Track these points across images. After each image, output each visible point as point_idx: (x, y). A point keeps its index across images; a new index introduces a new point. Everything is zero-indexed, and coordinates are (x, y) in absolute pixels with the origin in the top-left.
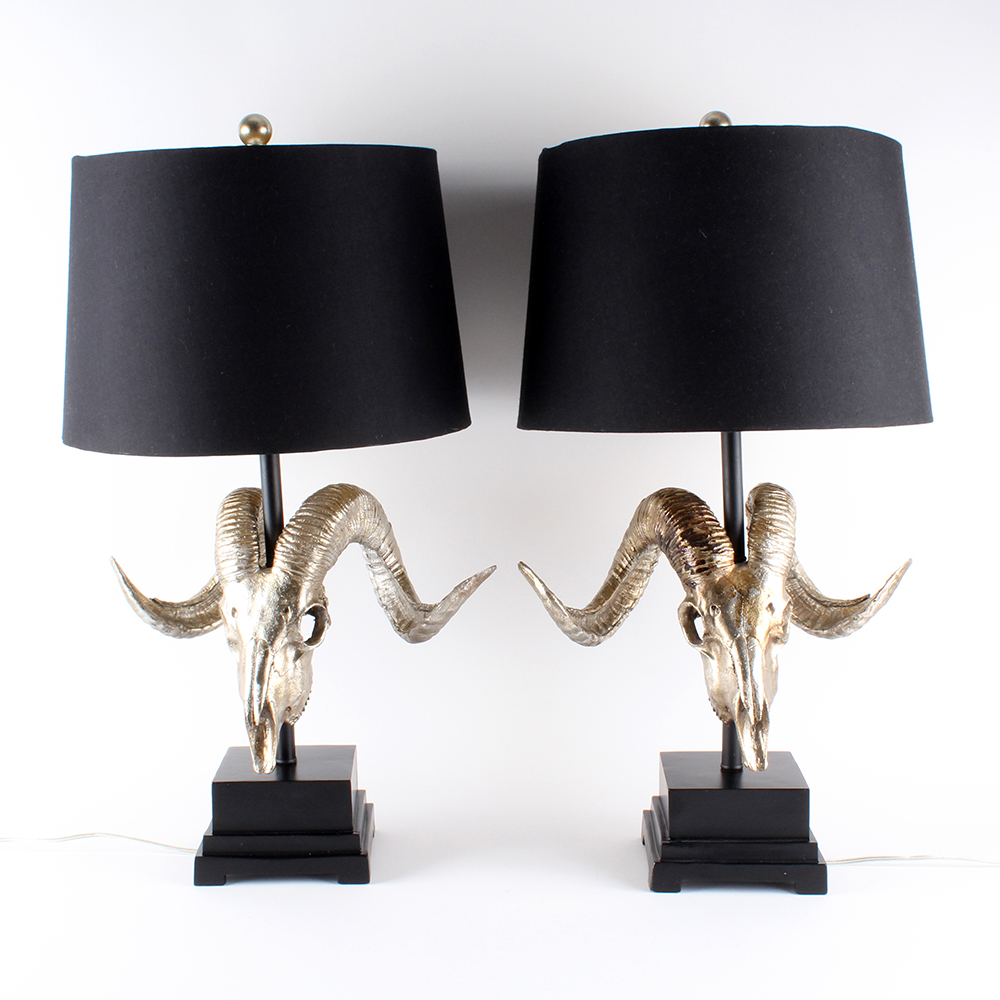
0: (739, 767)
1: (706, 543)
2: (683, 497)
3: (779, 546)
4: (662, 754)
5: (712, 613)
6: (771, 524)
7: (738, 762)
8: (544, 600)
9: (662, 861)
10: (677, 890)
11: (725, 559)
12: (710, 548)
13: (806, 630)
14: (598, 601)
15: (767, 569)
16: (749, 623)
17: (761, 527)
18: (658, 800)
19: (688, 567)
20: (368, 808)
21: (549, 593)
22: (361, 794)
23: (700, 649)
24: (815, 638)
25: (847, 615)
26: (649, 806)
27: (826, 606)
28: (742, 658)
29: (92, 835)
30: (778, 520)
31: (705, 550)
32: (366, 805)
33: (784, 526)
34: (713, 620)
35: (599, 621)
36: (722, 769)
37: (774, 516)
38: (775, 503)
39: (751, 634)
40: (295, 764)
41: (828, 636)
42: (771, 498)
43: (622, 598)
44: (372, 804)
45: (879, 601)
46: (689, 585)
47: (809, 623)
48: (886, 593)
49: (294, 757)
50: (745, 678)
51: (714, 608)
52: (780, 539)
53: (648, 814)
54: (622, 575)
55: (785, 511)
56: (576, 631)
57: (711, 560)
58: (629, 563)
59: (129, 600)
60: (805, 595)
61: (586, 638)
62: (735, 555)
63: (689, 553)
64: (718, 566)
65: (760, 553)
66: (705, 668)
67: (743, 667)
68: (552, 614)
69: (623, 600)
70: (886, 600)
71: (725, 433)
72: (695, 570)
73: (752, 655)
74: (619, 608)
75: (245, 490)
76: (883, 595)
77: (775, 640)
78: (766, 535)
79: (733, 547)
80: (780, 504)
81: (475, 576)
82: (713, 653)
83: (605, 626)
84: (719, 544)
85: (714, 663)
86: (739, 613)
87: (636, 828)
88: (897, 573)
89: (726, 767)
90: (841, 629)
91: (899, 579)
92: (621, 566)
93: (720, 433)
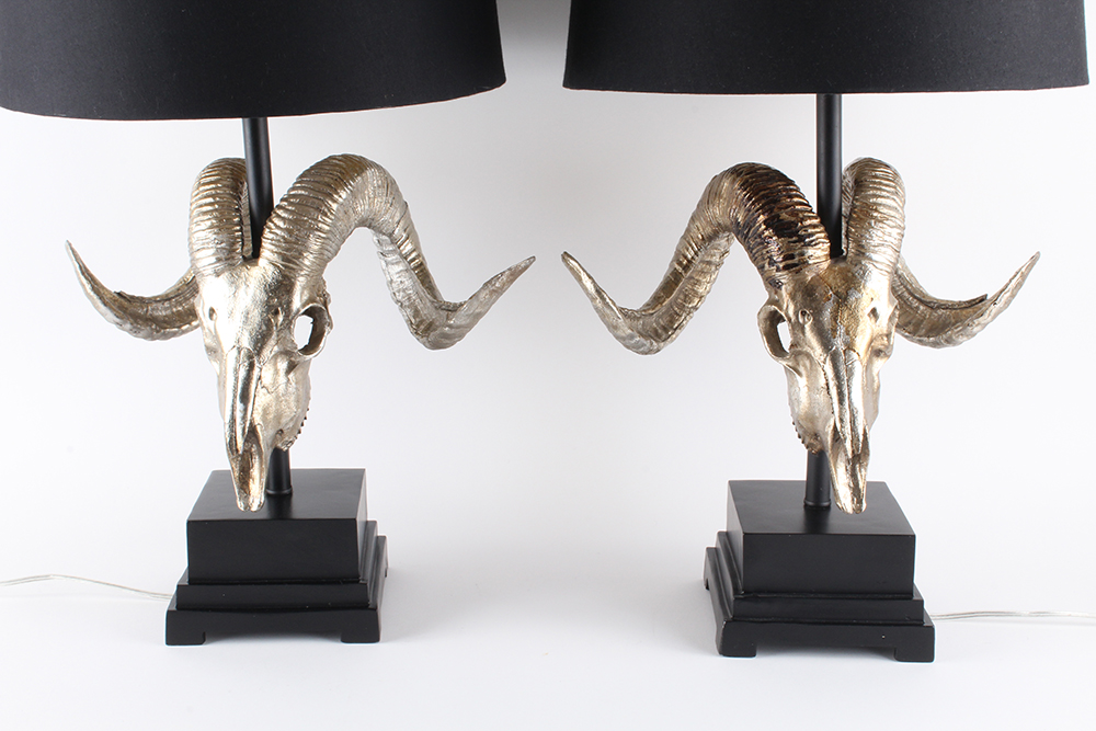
0: (826, 504)
1: (796, 233)
2: (767, 174)
3: (886, 238)
4: (730, 482)
5: (801, 321)
6: (876, 210)
7: (825, 497)
8: (593, 299)
9: (734, 620)
10: (752, 655)
11: (818, 253)
12: (801, 239)
13: (906, 337)
14: (657, 300)
15: (870, 266)
16: (847, 333)
17: (865, 214)
18: (725, 537)
19: (772, 263)
20: (381, 541)
21: (599, 291)
22: (370, 526)
23: (785, 363)
24: (917, 345)
25: (958, 321)
26: (713, 543)
27: (932, 308)
28: (837, 376)
29: (46, 577)
30: (884, 205)
31: (794, 242)
32: (378, 537)
33: (892, 213)
34: (803, 328)
35: (658, 324)
36: (806, 506)
37: (880, 200)
38: (880, 183)
39: (850, 347)
40: (290, 494)
41: (935, 345)
42: (876, 177)
43: (686, 296)
44: (385, 537)
45: (1000, 304)
46: (773, 284)
47: (911, 328)
48: (1008, 294)
49: (289, 486)
50: (841, 401)
51: (804, 314)
52: (888, 230)
53: (712, 553)
54: (686, 268)
55: (892, 193)
56: (632, 337)
57: (802, 254)
58: (696, 253)
59: (87, 294)
60: (906, 294)
61: (644, 345)
62: (831, 247)
63: (774, 246)
64: (810, 262)
65: (863, 247)
66: (790, 386)
67: (839, 387)
68: (603, 317)
69: (687, 298)
70: (1008, 303)
71: (823, 96)
72: (781, 266)
73: (850, 372)
74: (682, 307)
75: (227, 161)
76: (1006, 296)
77: (878, 353)
78: (870, 224)
79: (828, 237)
80: (887, 185)
81: (510, 269)
82: (801, 369)
83: (665, 330)
84: (812, 235)
85: (802, 381)
86: (836, 320)
87: (698, 568)
88: (1023, 270)
89: (810, 503)
90: (950, 337)
91: (1024, 277)
92: (686, 257)
93: (815, 95)
